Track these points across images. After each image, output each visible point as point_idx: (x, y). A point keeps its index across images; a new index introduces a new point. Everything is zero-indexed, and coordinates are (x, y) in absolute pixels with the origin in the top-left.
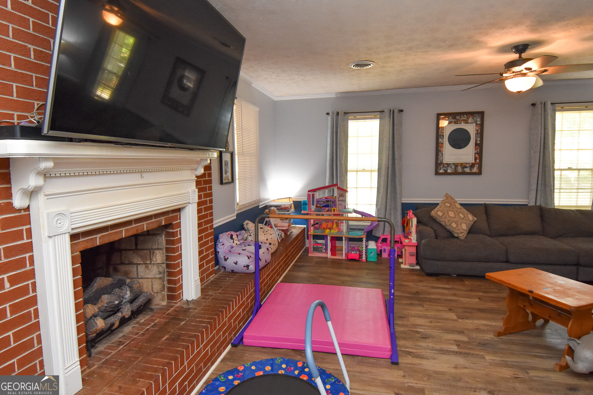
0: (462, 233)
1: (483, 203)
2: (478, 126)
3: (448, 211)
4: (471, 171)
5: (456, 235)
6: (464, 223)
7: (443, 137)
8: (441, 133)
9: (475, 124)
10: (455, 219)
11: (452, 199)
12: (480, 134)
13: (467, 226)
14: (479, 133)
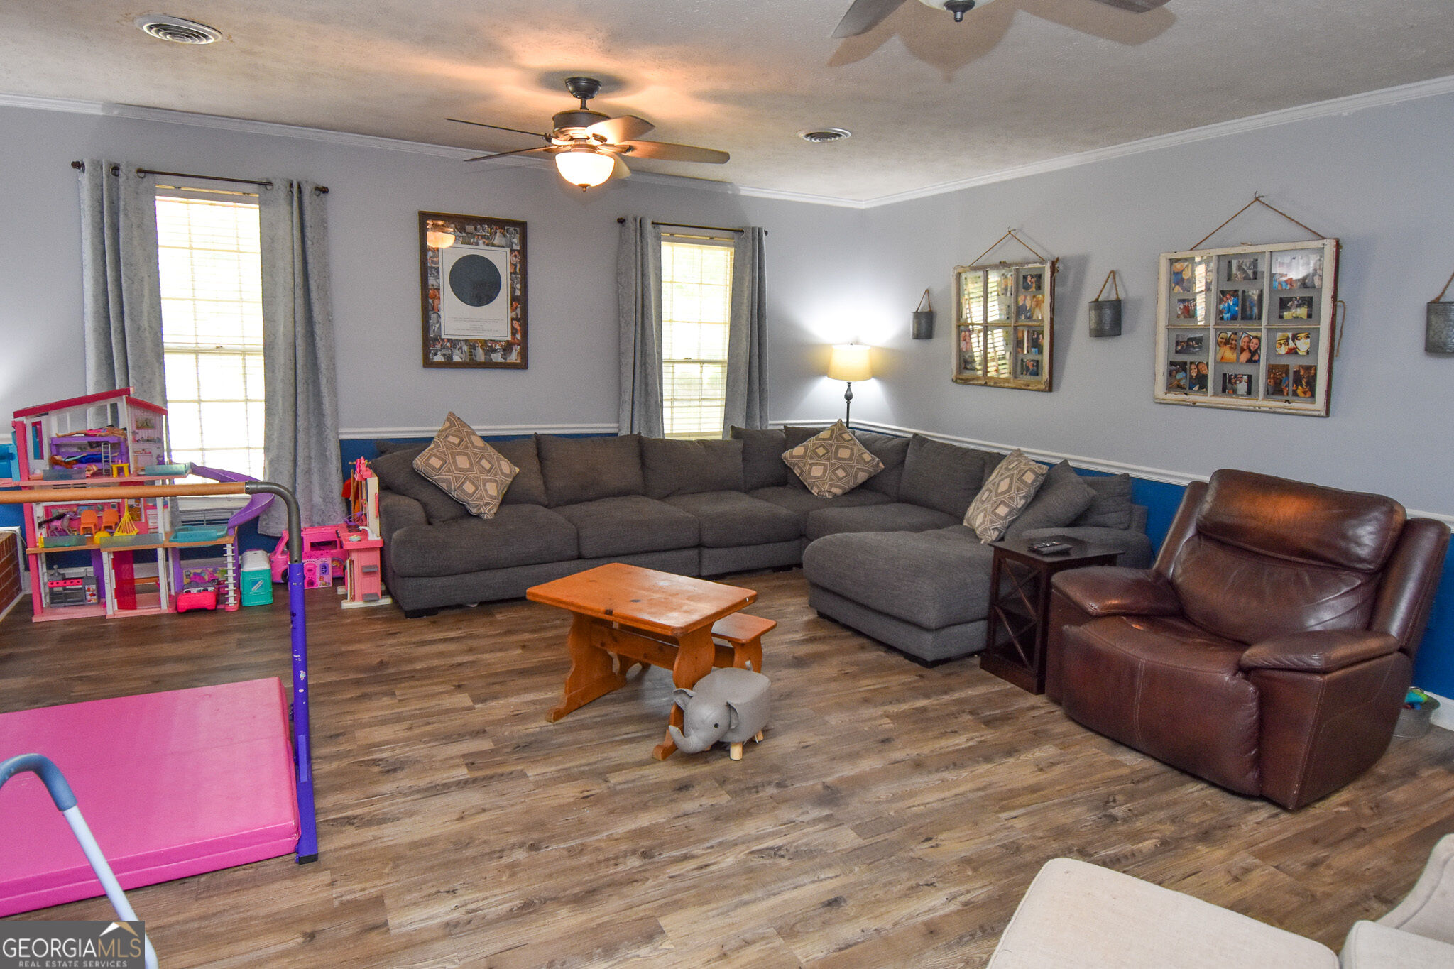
0: (486, 504)
1: (532, 432)
2: (515, 256)
3: (454, 455)
4: (505, 359)
5: (474, 511)
6: (490, 481)
7: (438, 272)
8: (433, 262)
9: (508, 250)
10: (470, 474)
11: (464, 425)
12: (521, 272)
13: (497, 487)
14: (518, 271)
